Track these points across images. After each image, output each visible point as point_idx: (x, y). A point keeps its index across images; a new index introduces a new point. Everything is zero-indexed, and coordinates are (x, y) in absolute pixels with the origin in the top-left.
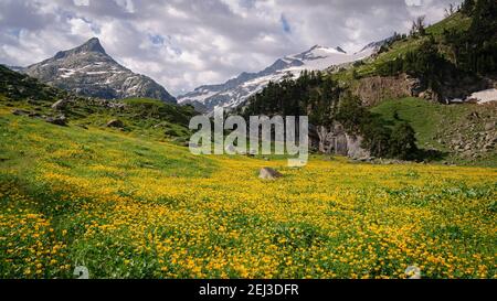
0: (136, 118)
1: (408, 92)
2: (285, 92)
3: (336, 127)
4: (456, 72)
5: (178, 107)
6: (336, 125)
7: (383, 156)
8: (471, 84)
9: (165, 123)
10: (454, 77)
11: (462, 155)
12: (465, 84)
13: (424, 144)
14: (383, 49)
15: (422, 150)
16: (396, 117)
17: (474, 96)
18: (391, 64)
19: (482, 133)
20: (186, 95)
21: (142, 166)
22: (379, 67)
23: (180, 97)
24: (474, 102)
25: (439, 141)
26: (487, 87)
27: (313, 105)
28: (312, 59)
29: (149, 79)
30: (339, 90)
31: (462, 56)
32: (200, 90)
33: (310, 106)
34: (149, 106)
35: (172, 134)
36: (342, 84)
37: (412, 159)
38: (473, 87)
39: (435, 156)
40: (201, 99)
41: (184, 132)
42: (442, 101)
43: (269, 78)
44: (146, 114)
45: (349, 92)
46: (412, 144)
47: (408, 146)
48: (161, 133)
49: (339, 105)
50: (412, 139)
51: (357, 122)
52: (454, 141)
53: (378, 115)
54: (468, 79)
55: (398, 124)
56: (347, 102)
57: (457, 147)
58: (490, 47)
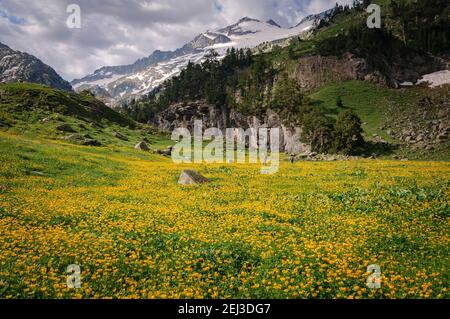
0: (18, 109)
1: (353, 75)
2: (208, 75)
3: (271, 117)
4: (406, 52)
5: (74, 95)
6: (271, 115)
7: (326, 151)
8: (421, 65)
9: (56, 115)
10: (403, 56)
11: (413, 148)
12: (416, 65)
13: (371, 135)
14: (323, 23)
15: (369, 143)
16: (340, 104)
17: (426, 78)
18: (332, 41)
19: (435, 122)
20: (83, 79)
21: (28, 174)
22: (318, 44)
23: (76, 81)
24: (425, 85)
25: (389, 132)
26: (439, 68)
27: (243, 91)
28: (240, 33)
29: (33, 58)
30: (273, 72)
31: (412, 32)
32: (102, 73)
33: (239, 92)
34: (35, 94)
35: (67, 129)
36: (276, 65)
37: (358, 154)
38: (424, 68)
39: (385, 150)
40: (104, 83)
41: (81, 126)
42: (390, 85)
43: (188, 57)
44: (30, 104)
45: (285, 75)
46: (358, 136)
47: (354, 138)
48: (52, 127)
49: (273, 91)
50: (357, 130)
51: (295, 111)
52: (405, 131)
53: (319, 102)
54: (419, 59)
55: (342, 112)
56: (283, 87)
57: (408, 138)
58: (442, 22)
